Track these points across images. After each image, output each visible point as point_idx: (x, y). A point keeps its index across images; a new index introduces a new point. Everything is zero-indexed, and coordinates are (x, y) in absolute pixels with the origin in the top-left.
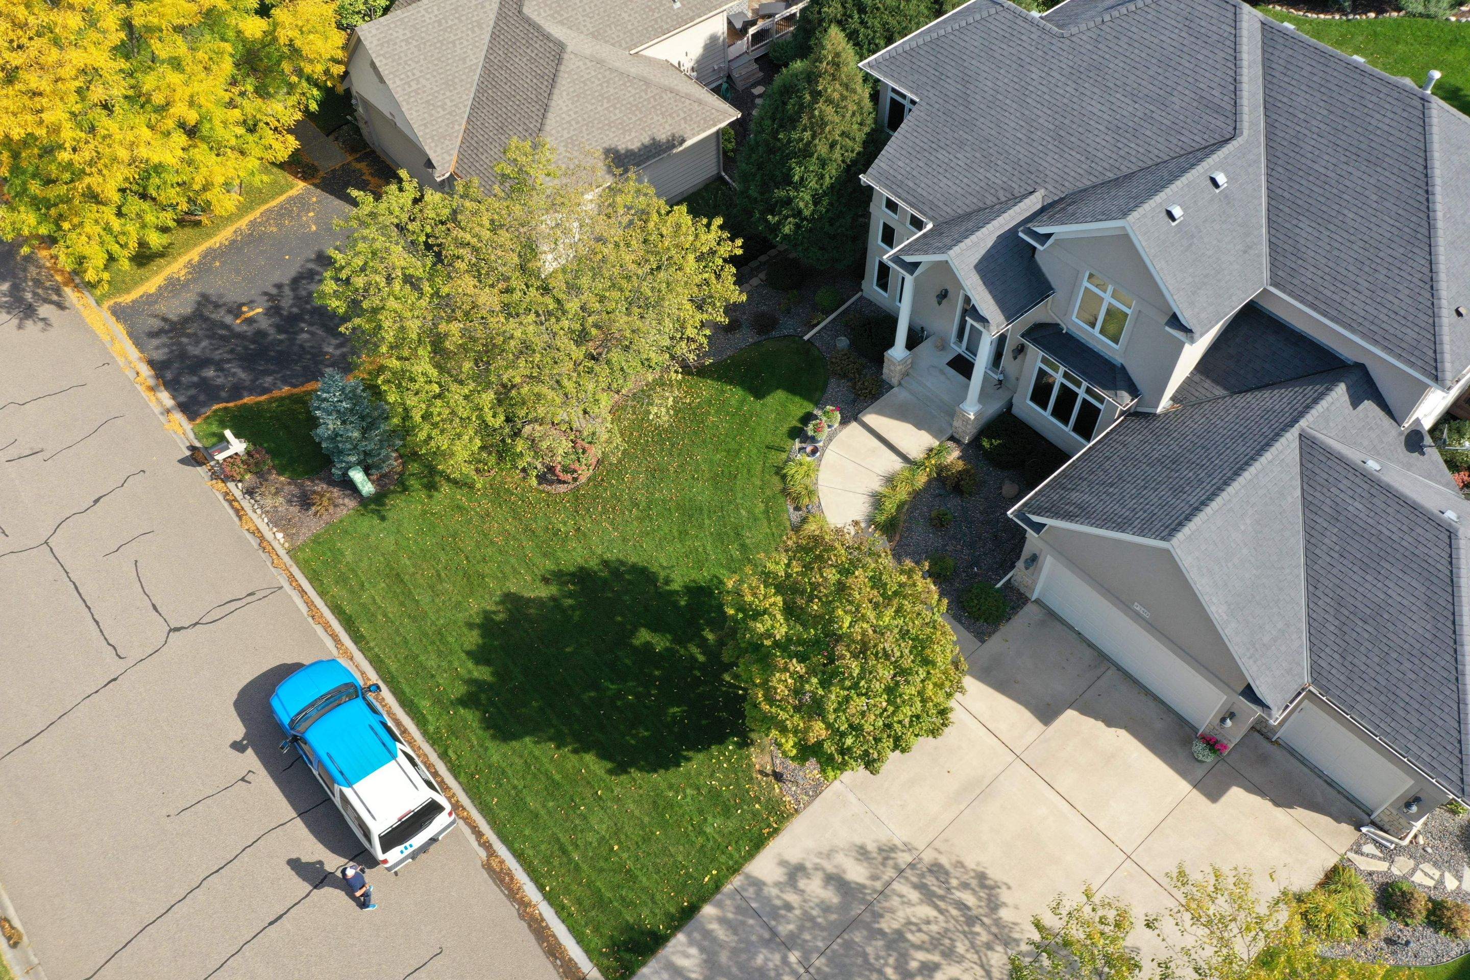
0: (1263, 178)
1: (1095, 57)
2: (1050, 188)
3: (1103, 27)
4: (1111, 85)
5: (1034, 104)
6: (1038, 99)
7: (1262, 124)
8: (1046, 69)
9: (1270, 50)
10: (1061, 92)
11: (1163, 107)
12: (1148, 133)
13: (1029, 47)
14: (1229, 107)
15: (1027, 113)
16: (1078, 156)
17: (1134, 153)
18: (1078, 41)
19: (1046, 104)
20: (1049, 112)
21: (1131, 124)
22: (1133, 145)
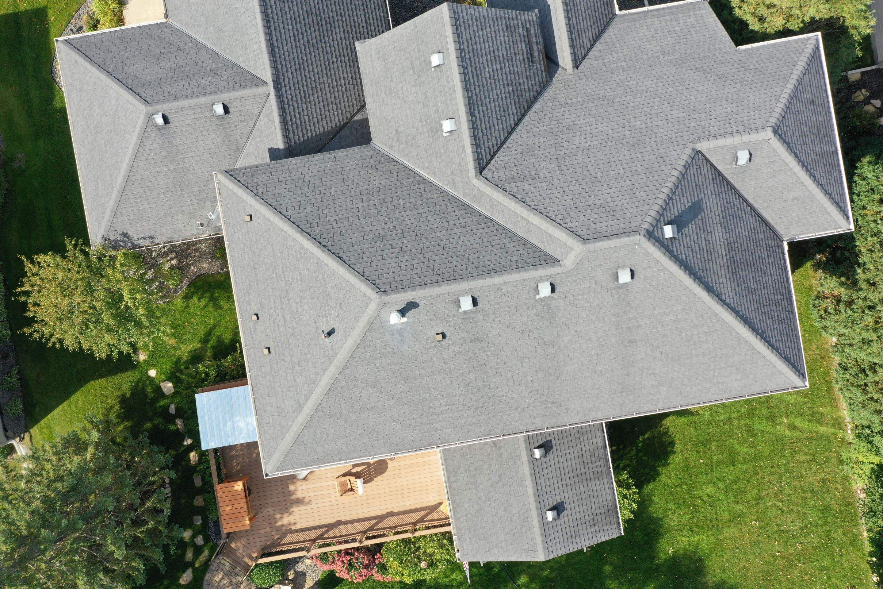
0: (440, 184)
1: (647, 149)
2: (569, 77)
3: (669, 167)
4: (609, 144)
5: (649, 101)
6: (652, 105)
7: (479, 208)
8: (673, 120)
9: (531, 250)
10: (641, 118)
11: (554, 157)
12: (545, 139)
13: (707, 122)
14: (506, 187)
15: (648, 94)
16: (574, 100)
17: (538, 125)
18: (675, 148)
19: (641, 107)
20: (632, 105)
21: (563, 136)
22: (545, 128)
